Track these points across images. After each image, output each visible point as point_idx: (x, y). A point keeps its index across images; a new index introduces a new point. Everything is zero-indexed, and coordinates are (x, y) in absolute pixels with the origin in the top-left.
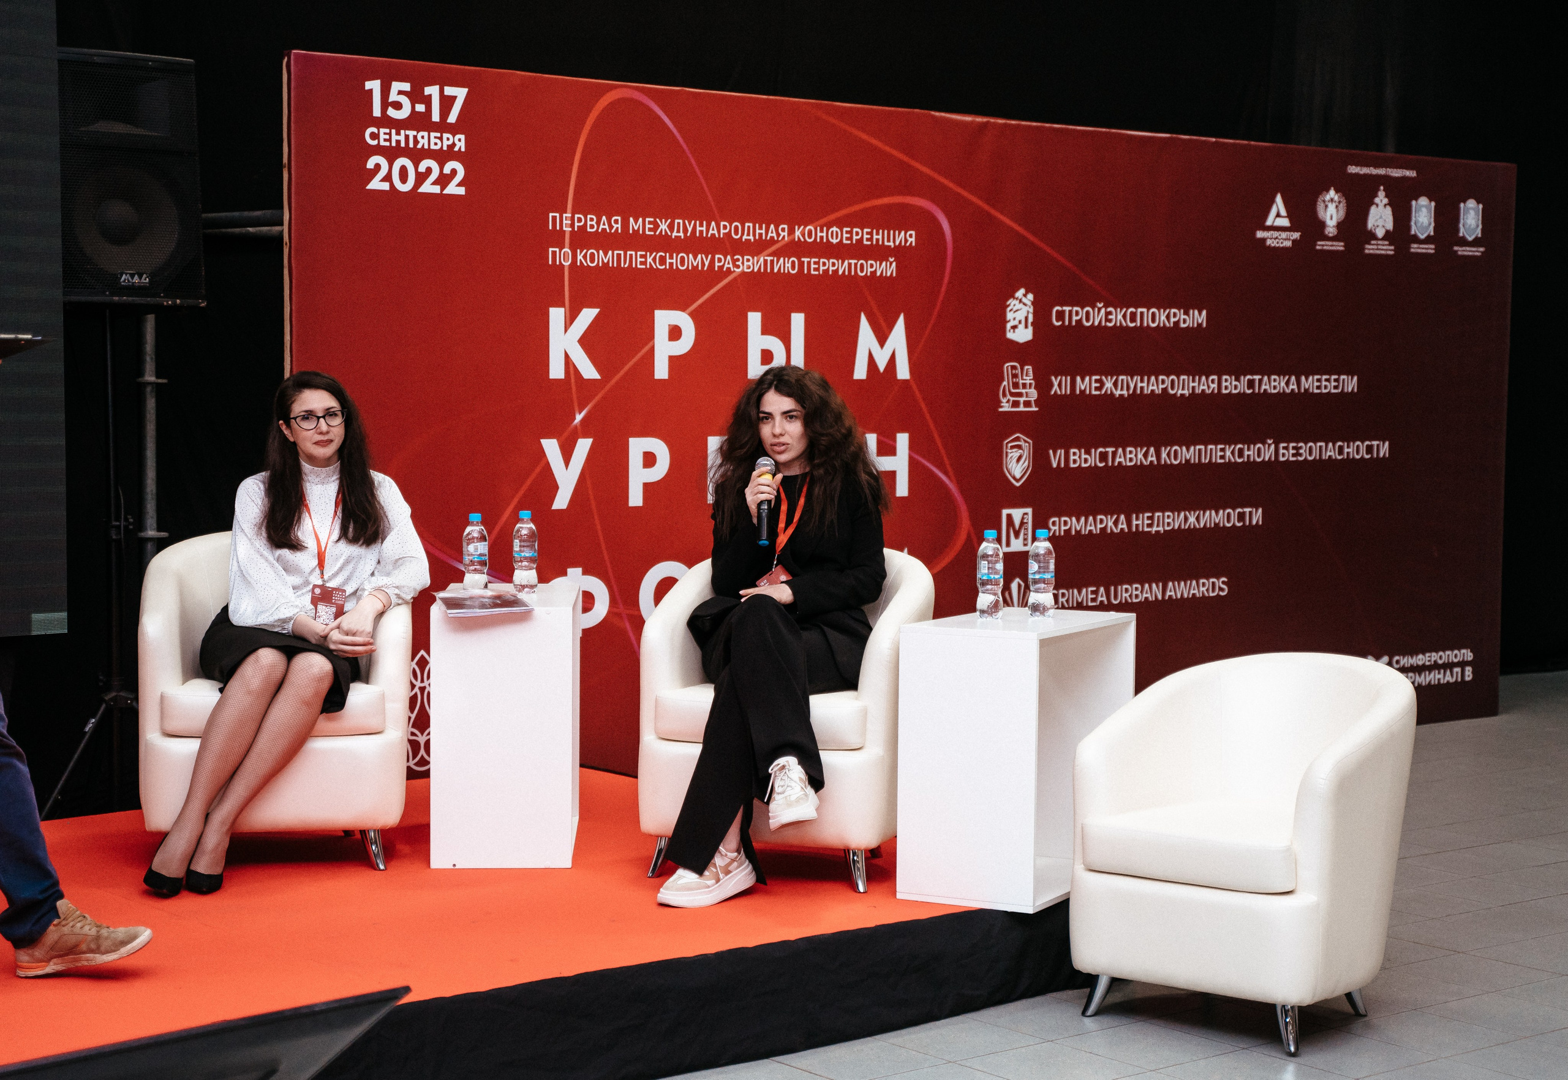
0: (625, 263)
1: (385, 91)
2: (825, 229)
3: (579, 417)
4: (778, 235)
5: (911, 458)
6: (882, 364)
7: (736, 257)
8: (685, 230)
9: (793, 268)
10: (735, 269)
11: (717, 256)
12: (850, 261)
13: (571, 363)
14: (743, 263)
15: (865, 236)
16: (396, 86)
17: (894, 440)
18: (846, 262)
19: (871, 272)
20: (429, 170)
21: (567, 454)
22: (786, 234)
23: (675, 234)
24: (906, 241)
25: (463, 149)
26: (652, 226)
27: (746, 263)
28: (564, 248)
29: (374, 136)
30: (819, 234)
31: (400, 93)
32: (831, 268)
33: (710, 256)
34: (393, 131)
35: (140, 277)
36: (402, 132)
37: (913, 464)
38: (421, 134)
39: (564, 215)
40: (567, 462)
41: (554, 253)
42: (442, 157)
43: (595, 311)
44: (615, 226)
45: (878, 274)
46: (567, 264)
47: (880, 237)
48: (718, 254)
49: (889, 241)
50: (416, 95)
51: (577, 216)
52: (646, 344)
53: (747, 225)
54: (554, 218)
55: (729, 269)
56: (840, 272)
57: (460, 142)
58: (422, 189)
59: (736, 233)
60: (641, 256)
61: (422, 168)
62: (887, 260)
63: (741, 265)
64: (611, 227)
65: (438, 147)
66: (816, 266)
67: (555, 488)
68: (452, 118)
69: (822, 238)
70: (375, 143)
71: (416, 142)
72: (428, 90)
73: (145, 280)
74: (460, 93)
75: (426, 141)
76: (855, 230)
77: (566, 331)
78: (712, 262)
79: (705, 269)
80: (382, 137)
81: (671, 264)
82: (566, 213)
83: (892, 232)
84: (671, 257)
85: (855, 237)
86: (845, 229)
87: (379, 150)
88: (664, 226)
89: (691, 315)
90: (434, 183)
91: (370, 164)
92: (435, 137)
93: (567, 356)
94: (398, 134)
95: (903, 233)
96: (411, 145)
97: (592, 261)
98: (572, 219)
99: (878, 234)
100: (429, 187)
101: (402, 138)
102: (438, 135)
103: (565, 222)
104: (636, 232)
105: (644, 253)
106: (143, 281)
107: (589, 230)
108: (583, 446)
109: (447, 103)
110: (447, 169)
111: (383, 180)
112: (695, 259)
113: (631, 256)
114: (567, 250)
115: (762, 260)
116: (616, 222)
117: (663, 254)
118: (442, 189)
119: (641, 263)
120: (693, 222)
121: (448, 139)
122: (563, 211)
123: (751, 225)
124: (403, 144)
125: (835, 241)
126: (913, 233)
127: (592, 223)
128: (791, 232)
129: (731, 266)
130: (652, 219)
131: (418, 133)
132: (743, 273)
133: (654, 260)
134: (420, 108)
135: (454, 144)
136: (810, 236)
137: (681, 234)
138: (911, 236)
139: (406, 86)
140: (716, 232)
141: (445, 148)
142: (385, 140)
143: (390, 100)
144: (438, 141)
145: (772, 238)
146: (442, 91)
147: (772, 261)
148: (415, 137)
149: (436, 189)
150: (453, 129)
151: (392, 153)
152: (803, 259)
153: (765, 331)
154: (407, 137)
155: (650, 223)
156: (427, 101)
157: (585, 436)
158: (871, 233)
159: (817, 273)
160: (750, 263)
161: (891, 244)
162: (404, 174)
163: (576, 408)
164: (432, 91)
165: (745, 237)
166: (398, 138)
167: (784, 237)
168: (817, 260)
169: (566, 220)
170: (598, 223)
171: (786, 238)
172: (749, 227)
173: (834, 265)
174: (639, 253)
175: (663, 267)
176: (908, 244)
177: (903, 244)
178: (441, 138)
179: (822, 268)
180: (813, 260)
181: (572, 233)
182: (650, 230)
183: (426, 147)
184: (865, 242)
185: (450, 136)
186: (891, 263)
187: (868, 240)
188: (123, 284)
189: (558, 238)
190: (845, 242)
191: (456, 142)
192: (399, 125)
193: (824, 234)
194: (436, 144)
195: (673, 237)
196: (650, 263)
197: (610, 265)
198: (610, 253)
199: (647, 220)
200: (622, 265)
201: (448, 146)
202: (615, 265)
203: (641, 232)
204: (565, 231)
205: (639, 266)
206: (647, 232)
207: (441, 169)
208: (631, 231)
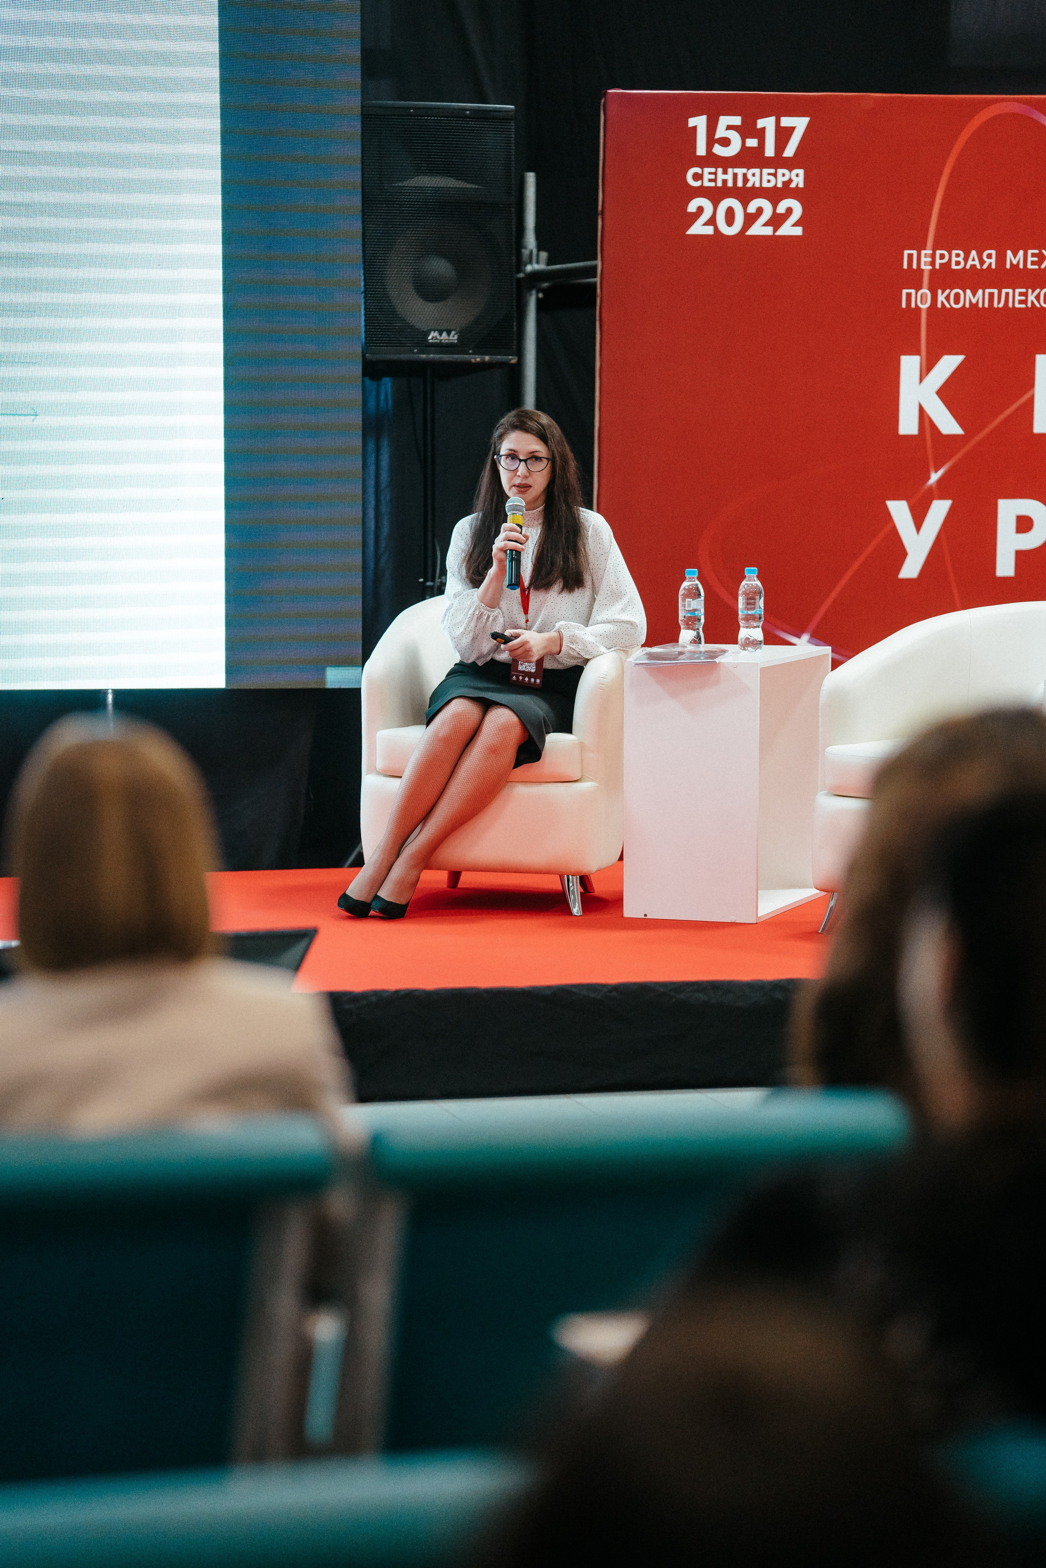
0: (999, 302)
1: (712, 127)
3: (934, 477)
13: (927, 419)
16: (725, 121)
20: (760, 211)
21: (919, 519)
25: (801, 185)
26: (1036, 259)
28: (921, 288)
29: (697, 177)
31: (729, 128)
34: (720, 170)
35: (449, 333)
36: (730, 170)
38: (752, 171)
39: (923, 252)
40: (918, 526)
41: (909, 295)
42: (774, 195)
43: (959, 358)
44: (988, 261)
46: (924, 307)
50: (747, 130)
51: (938, 252)
52: (1025, 392)
54: (910, 256)
57: (798, 177)
58: (750, 232)
60: (1021, 294)
61: (752, 208)
64: (982, 262)
65: (772, 184)
67: (900, 554)
68: (790, 151)
70: (697, 184)
71: (746, 179)
72: (761, 123)
73: (454, 338)
74: (799, 124)
75: (757, 178)
77: (921, 381)
80: (707, 177)
82: (925, 249)
87: (702, 192)
90: (766, 225)
91: (692, 207)
92: (769, 174)
93: (921, 410)
94: (725, 172)
96: (740, 184)
97: (957, 302)
98: (933, 256)
100: (758, 229)
101: (729, 177)
102: (772, 171)
103: (923, 259)
104: (1014, 267)
105: (1024, 290)
106: (451, 338)
107: (954, 267)
108: (939, 509)
109: (784, 134)
110: (781, 208)
111: (706, 224)
113: (1007, 294)
114: (925, 291)
116: (989, 256)
118: (775, 230)
119: (1020, 302)
121: (784, 175)
122: (920, 247)
124: (730, 184)
127: (957, 259)
130: (1036, 251)
131: (748, 170)
133: (1038, 297)
134: (752, 143)
135: (790, 181)
139: (737, 120)
141: (780, 185)
142: (710, 180)
143: (718, 136)
144: (772, 178)
146: (778, 122)
148: (745, 175)
149: (768, 231)
150: (789, 164)
151: (716, 195)
154: (735, 176)
155: (1033, 255)
156: (760, 134)
157: (942, 497)
162: (730, 217)
163: (932, 467)
164: (767, 124)
166: (725, 177)
169: (925, 257)
170: (966, 259)
174: (1018, 291)
178: (775, 175)
181: (933, 272)
182: (1033, 263)
183: (758, 185)
185: (786, 171)
188: (430, 341)
189: (914, 279)
191: (794, 177)
192: (725, 163)
194: (769, 181)
196: (1032, 302)
197: (980, 305)
198: (980, 292)
199: (1030, 252)
200: (995, 305)
201: (784, 183)
202: (986, 305)
203: (1021, 266)
204: (923, 270)
205: (1017, 305)
206: (1029, 266)
207: (775, 208)
208: (1008, 266)
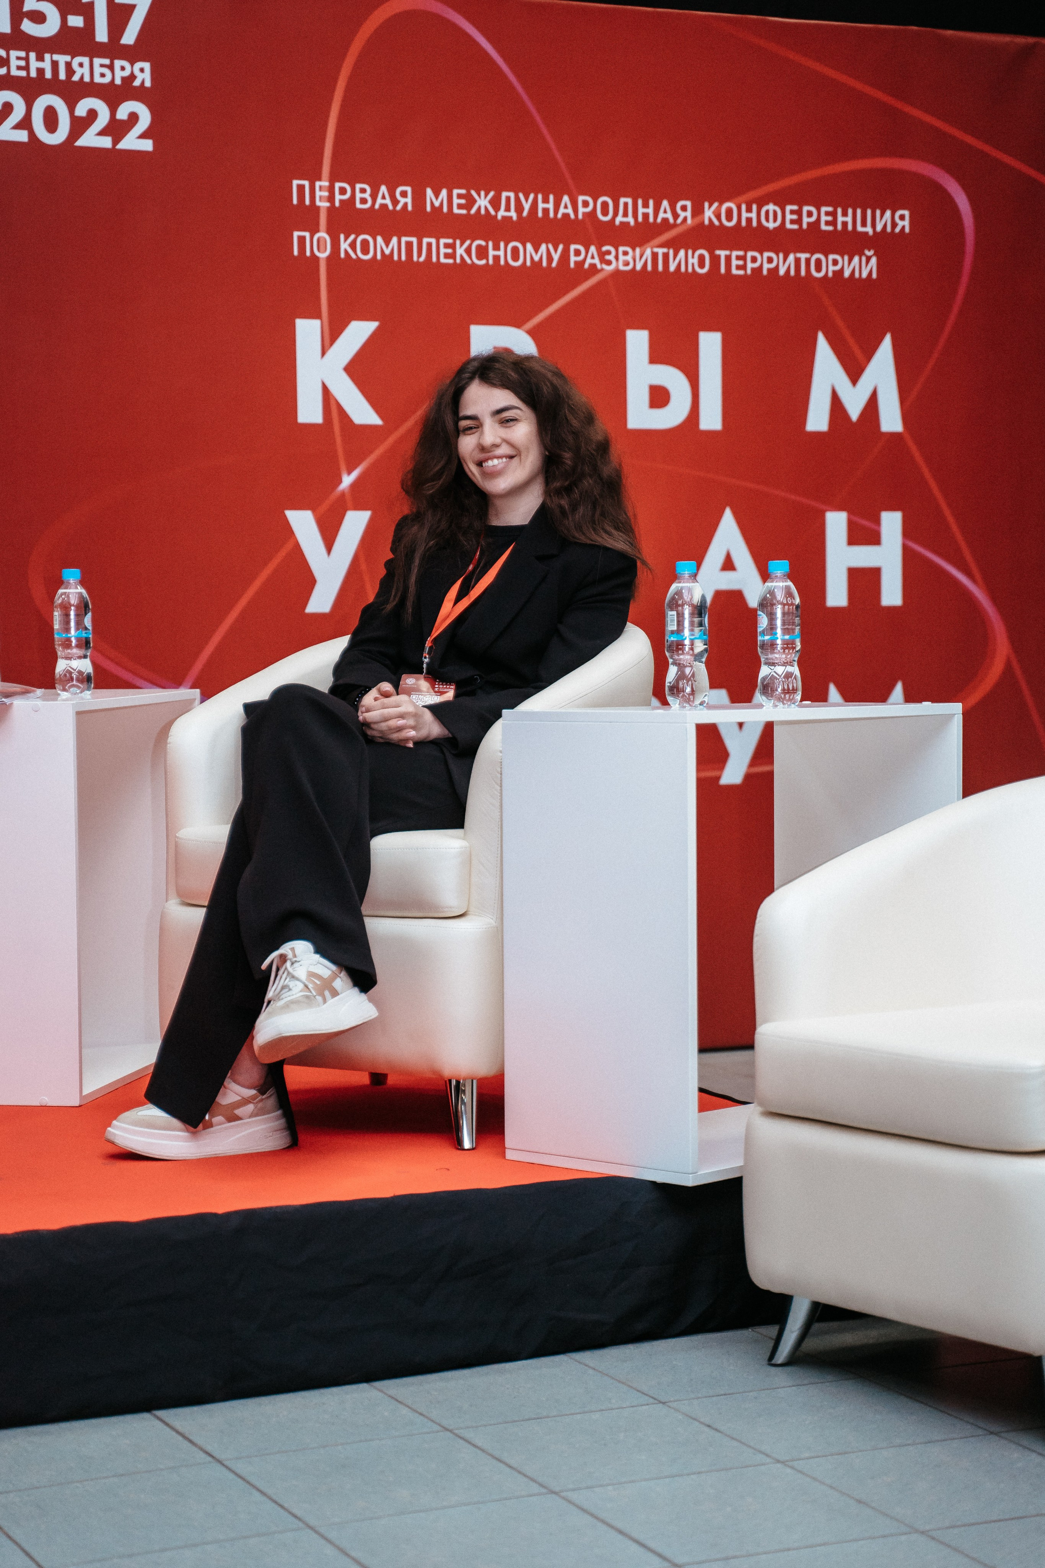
0: (419, 255)
2: (754, 207)
3: (347, 480)
4: (676, 216)
5: (906, 550)
6: (854, 409)
7: (605, 248)
8: (519, 208)
9: (702, 264)
10: (605, 267)
11: (573, 247)
12: (799, 255)
13: (332, 402)
14: (617, 258)
15: (824, 218)
17: (877, 521)
18: (791, 257)
19: (834, 272)
20: (92, 115)
21: (329, 536)
22: (688, 214)
23: (502, 213)
24: (894, 225)
25: (148, 84)
26: (463, 201)
27: (622, 258)
28: (318, 231)
29: (2, 62)
30: (745, 215)
32: (766, 266)
33: (561, 247)
34: (32, 55)
36: (47, 56)
37: (909, 558)
38: (78, 59)
39: (318, 184)
40: (329, 545)
41: (302, 240)
42: (111, 94)
43: (372, 326)
44: (402, 201)
45: (847, 274)
46: (323, 255)
47: (849, 219)
48: (575, 243)
49: (864, 224)
51: (338, 185)
53: (622, 200)
54: (301, 188)
55: (593, 266)
56: (782, 272)
57: (143, 73)
58: (82, 142)
59: (605, 212)
60: (447, 246)
61: (81, 109)
62: (861, 254)
63: (614, 261)
64: (395, 202)
65: (107, 80)
66: (741, 263)
67: (309, 582)
68: (129, 37)
69: (749, 220)
70: (3, 71)
71: (70, 71)
75: (86, 70)
76: (806, 209)
77: (323, 353)
78: (565, 256)
79: (554, 264)
80: (14, 63)
81: (497, 258)
82: (320, 179)
83: (869, 212)
84: (496, 248)
85: (806, 220)
86: (789, 208)
87: (9, 83)
88: (483, 202)
89: (530, 333)
90: (102, 133)
92: (102, 66)
93: (326, 390)
94: (40, 58)
95: (888, 213)
96: (62, 76)
97: (365, 251)
98: (331, 189)
99: (845, 214)
100: (90, 139)
101: (47, 65)
102: (107, 61)
103: (318, 193)
104: (437, 210)
105: (450, 241)
107: (359, 205)
108: (355, 523)
109: (119, 13)
110: (122, 113)
111: (18, 126)
112: (536, 251)
113: (429, 245)
114: (323, 234)
115: (648, 253)
116: (404, 194)
117: (483, 243)
118: (116, 142)
119: (447, 256)
120: (532, 196)
121: (123, 68)
122: (314, 177)
123: (629, 201)
124: (48, 75)
125: (771, 225)
126: (906, 213)
127: (362, 196)
128: (698, 211)
129: (597, 261)
130: (463, 191)
131: (72, 58)
132: (617, 272)
133: (468, 251)
134: (75, 21)
135: (133, 77)
136: (729, 217)
137: (513, 214)
138: (902, 218)
140: (570, 211)
141: (118, 81)
142: (19, 68)
143: (26, 8)
144: (107, 71)
145: (665, 220)
147: (666, 256)
148: (68, 65)
149: (106, 142)
150: (132, 54)
151: (28, 88)
152: (718, 252)
153: (655, 358)
154: (55, 65)
155: (460, 196)
156: (87, 11)
157: (358, 507)
158: (834, 214)
159: (741, 272)
160: (629, 258)
161: (869, 229)
162: (51, 120)
163: (343, 466)
165: (619, 219)
166: (40, 65)
167: (685, 219)
168: (741, 253)
169: (320, 191)
170: (374, 197)
171: (689, 221)
172: (626, 204)
173: (770, 260)
174: (442, 241)
175: (483, 262)
176: (897, 230)
177: (889, 229)
178: (111, 67)
179: (750, 265)
180: (735, 253)
181: (331, 210)
182: (460, 206)
183: (87, 79)
184: (824, 227)
185: (126, 64)
186: (868, 259)
187: (827, 223)
189: (307, 218)
190: (789, 226)
191: (137, 72)
192: (41, 46)
193: (753, 215)
194: (103, 75)
195: (499, 217)
196: (461, 256)
197: (396, 258)
198: (394, 240)
199: (456, 192)
200: (415, 258)
201: (123, 79)
202: (403, 258)
203: (445, 209)
204: (319, 208)
205: (443, 260)
206: (456, 211)
207: (113, 112)
208: (429, 209)
